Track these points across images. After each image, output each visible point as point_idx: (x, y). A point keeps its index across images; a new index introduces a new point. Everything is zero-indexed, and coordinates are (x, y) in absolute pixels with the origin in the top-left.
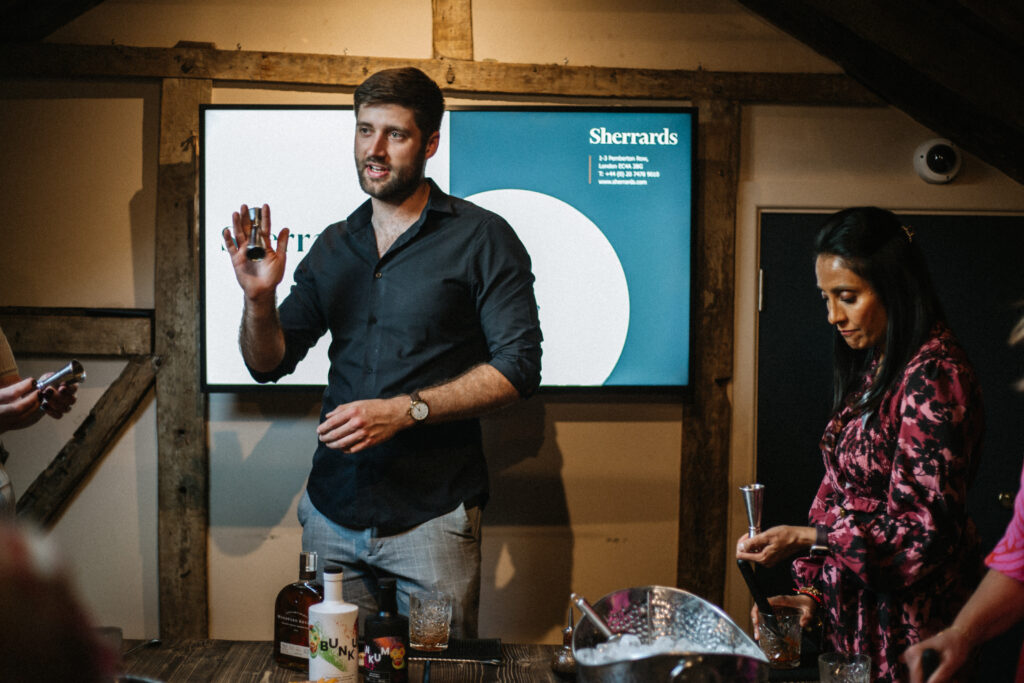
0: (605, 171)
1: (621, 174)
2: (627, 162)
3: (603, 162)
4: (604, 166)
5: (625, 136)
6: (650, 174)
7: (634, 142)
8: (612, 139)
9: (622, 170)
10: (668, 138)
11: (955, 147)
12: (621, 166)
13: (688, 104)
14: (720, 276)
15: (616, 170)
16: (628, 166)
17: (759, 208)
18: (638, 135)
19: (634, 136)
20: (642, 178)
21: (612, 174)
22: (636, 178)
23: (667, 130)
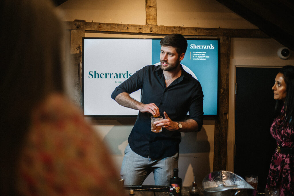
0: (195, 56)
1: (199, 57)
2: (200, 54)
3: (194, 54)
4: (194, 55)
5: (200, 46)
6: (207, 57)
7: (202, 48)
8: (196, 47)
9: (199, 56)
10: (212, 47)
11: (289, 50)
12: (199, 55)
13: (216, 38)
14: (225, 85)
15: (198, 56)
16: (201, 55)
17: (235, 66)
18: (203, 46)
19: (202, 46)
20: (204, 58)
21: (196, 57)
22: (203, 58)
23: (211, 45)
